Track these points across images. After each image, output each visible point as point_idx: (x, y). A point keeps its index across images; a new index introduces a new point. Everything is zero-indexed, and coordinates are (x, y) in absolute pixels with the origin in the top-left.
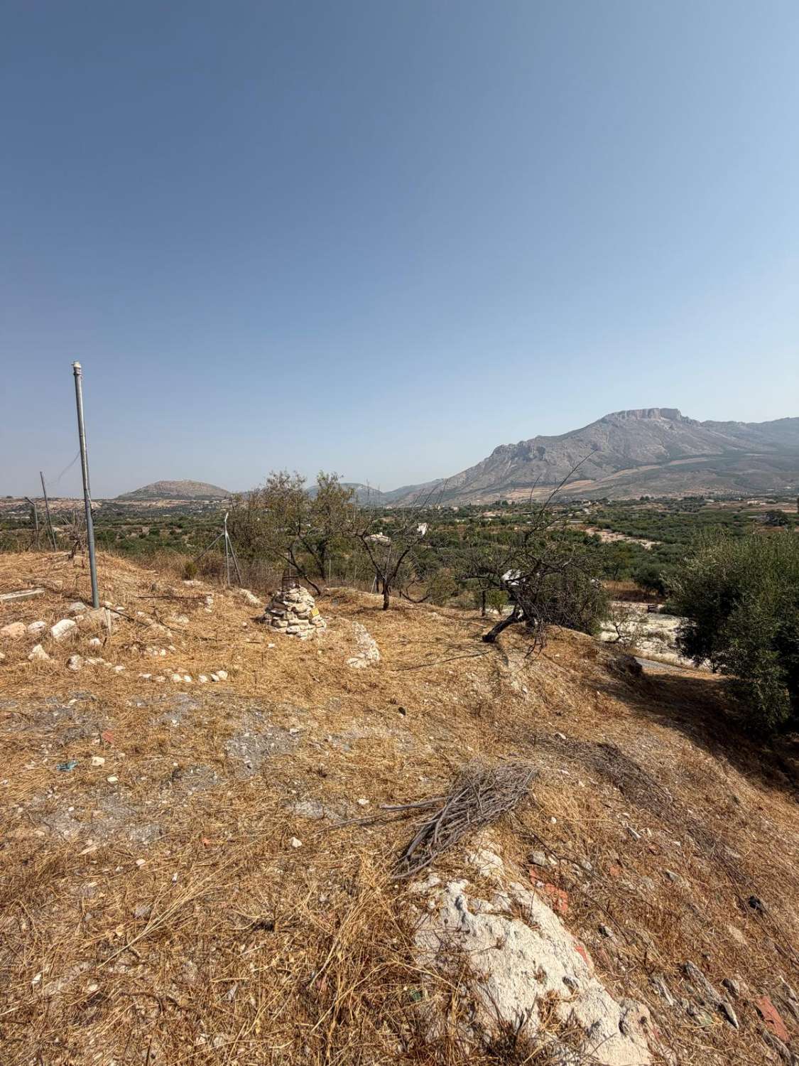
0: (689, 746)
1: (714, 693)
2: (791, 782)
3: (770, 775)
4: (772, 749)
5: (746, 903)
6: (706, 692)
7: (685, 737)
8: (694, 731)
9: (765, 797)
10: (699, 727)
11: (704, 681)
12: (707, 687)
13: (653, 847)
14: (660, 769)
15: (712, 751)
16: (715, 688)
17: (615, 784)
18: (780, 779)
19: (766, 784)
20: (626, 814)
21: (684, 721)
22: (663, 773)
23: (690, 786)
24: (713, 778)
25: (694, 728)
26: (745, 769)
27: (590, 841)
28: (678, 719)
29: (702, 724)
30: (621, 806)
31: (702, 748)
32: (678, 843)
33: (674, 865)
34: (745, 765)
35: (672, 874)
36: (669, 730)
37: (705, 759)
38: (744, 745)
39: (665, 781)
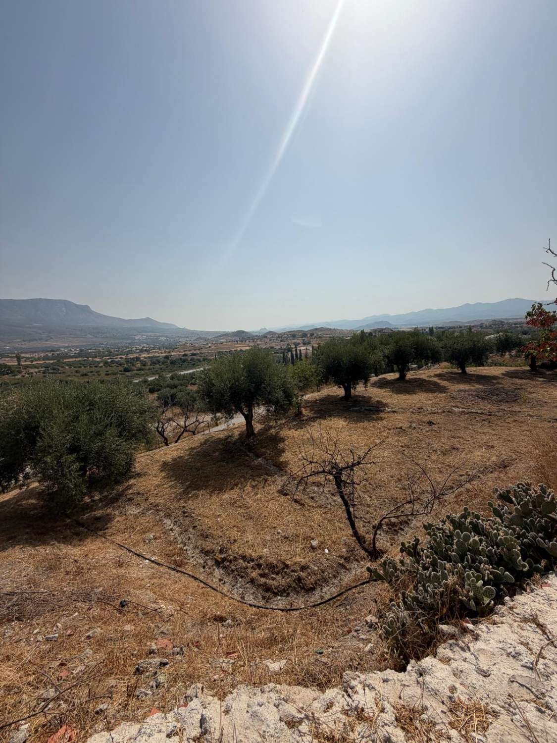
0: (30, 550)
1: (18, 505)
2: (89, 530)
3: (77, 534)
4: (70, 518)
5: (121, 608)
6: (12, 508)
7: (24, 547)
8: (26, 539)
9: (83, 548)
10: (27, 533)
11: (5, 501)
12: (11, 504)
13: (69, 632)
14: (28, 580)
15: (45, 543)
16: (17, 501)
17: (10, 621)
18: (83, 532)
19: (80, 540)
20: (35, 632)
21: (15, 537)
22: (31, 582)
23: (52, 575)
24: (58, 558)
25: (25, 537)
26: (66, 540)
27: (31, 678)
28: (10, 539)
29: (27, 530)
30: (26, 631)
31: (38, 546)
32: (76, 614)
33: (87, 627)
34: (65, 538)
35: (90, 633)
36: (10, 551)
37: (45, 551)
38: (57, 527)
39: (36, 585)
